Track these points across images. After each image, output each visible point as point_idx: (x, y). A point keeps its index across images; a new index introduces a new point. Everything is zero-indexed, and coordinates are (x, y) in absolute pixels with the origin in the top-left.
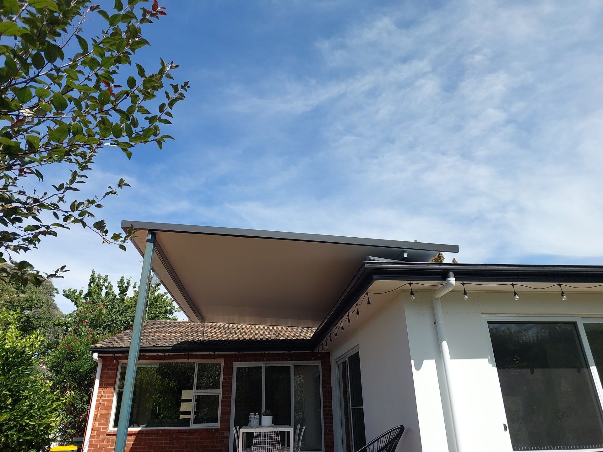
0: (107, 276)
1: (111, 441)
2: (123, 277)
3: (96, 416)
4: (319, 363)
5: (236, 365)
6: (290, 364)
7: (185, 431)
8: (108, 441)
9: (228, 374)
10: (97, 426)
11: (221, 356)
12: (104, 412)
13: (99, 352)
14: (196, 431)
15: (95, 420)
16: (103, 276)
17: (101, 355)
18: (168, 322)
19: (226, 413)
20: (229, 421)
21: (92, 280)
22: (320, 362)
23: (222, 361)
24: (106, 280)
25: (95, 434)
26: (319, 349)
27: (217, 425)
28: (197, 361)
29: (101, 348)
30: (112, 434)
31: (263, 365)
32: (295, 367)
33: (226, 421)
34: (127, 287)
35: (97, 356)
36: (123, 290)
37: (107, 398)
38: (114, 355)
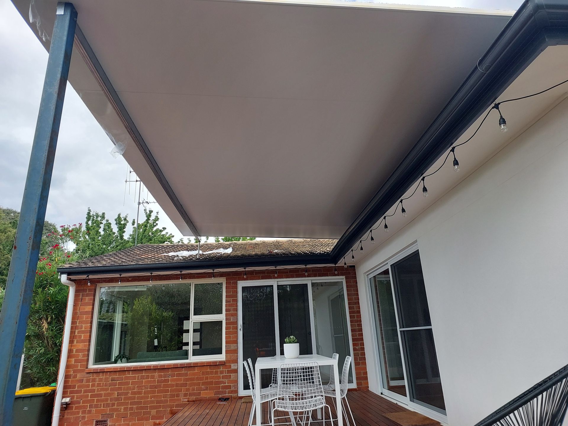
1: (91, 380)
3: (70, 351)
4: (342, 279)
5: (241, 284)
6: (308, 281)
7: (182, 367)
8: (88, 381)
9: (232, 296)
10: (73, 363)
11: (221, 275)
12: (81, 346)
13: (69, 274)
14: (195, 365)
15: (69, 356)
17: (73, 277)
19: (232, 341)
20: (236, 351)
22: (344, 277)
23: (223, 280)
25: (72, 373)
26: (346, 260)
27: (221, 357)
28: (194, 282)
29: (70, 268)
30: (93, 371)
31: (274, 283)
32: (313, 285)
33: (232, 352)
35: (66, 278)
37: (83, 329)
38: (88, 276)
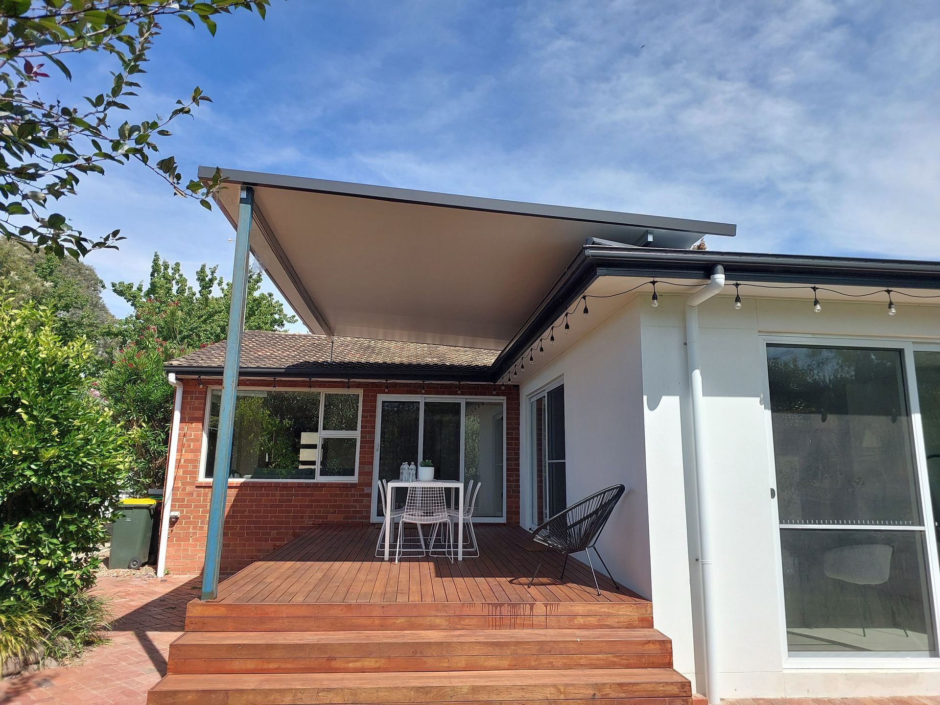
0: (177, 264)
1: (202, 494)
2: (204, 266)
3: (178, 461)
4: (503, 399)
5: (381, 398)
6: (462, 400)
7: (308, 486)
8: (199, 495)
9: (369, 412)
10: (181, 474)
11: (358, 386)
12: (190, 456)
13: (177, 373)
14: (323, 485)
15: (178, 467)
16: (172, 264)
17: (180, 376)
18: (276, 334)
19: (367, 462)
20: (370, 474)
21: (155, 269)
22: (505, 398)
23: (360, 392)
24: (176, 269)
25: (180, 485)
26: (503, 381)
27: (354, 479)
28: (323, 392)
29: (179, 366)
30: (204, 485)
31: (421, 399)
32: (467, 404)
33: (366, 474)
34: (211, 281)
35: (175, 378)
36: (206, 285)
37: (193, 437)
38: (199, 377)
